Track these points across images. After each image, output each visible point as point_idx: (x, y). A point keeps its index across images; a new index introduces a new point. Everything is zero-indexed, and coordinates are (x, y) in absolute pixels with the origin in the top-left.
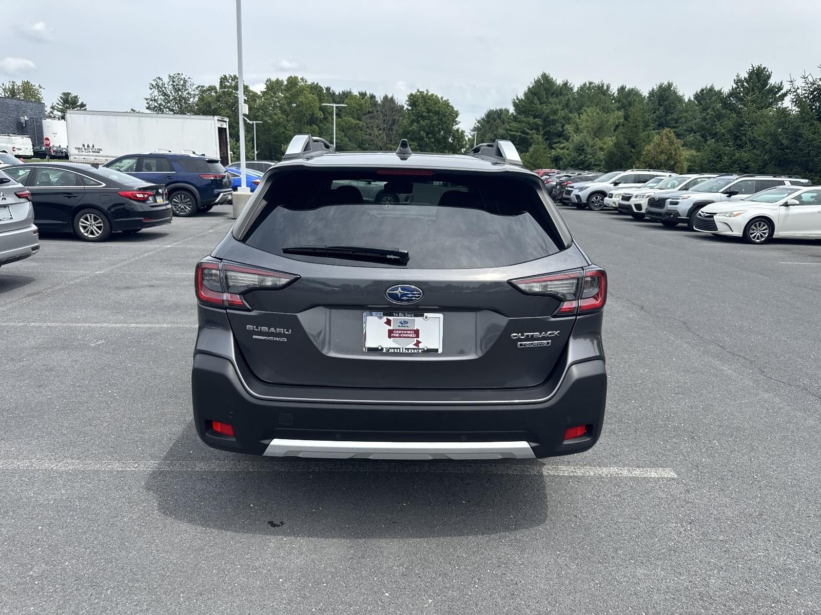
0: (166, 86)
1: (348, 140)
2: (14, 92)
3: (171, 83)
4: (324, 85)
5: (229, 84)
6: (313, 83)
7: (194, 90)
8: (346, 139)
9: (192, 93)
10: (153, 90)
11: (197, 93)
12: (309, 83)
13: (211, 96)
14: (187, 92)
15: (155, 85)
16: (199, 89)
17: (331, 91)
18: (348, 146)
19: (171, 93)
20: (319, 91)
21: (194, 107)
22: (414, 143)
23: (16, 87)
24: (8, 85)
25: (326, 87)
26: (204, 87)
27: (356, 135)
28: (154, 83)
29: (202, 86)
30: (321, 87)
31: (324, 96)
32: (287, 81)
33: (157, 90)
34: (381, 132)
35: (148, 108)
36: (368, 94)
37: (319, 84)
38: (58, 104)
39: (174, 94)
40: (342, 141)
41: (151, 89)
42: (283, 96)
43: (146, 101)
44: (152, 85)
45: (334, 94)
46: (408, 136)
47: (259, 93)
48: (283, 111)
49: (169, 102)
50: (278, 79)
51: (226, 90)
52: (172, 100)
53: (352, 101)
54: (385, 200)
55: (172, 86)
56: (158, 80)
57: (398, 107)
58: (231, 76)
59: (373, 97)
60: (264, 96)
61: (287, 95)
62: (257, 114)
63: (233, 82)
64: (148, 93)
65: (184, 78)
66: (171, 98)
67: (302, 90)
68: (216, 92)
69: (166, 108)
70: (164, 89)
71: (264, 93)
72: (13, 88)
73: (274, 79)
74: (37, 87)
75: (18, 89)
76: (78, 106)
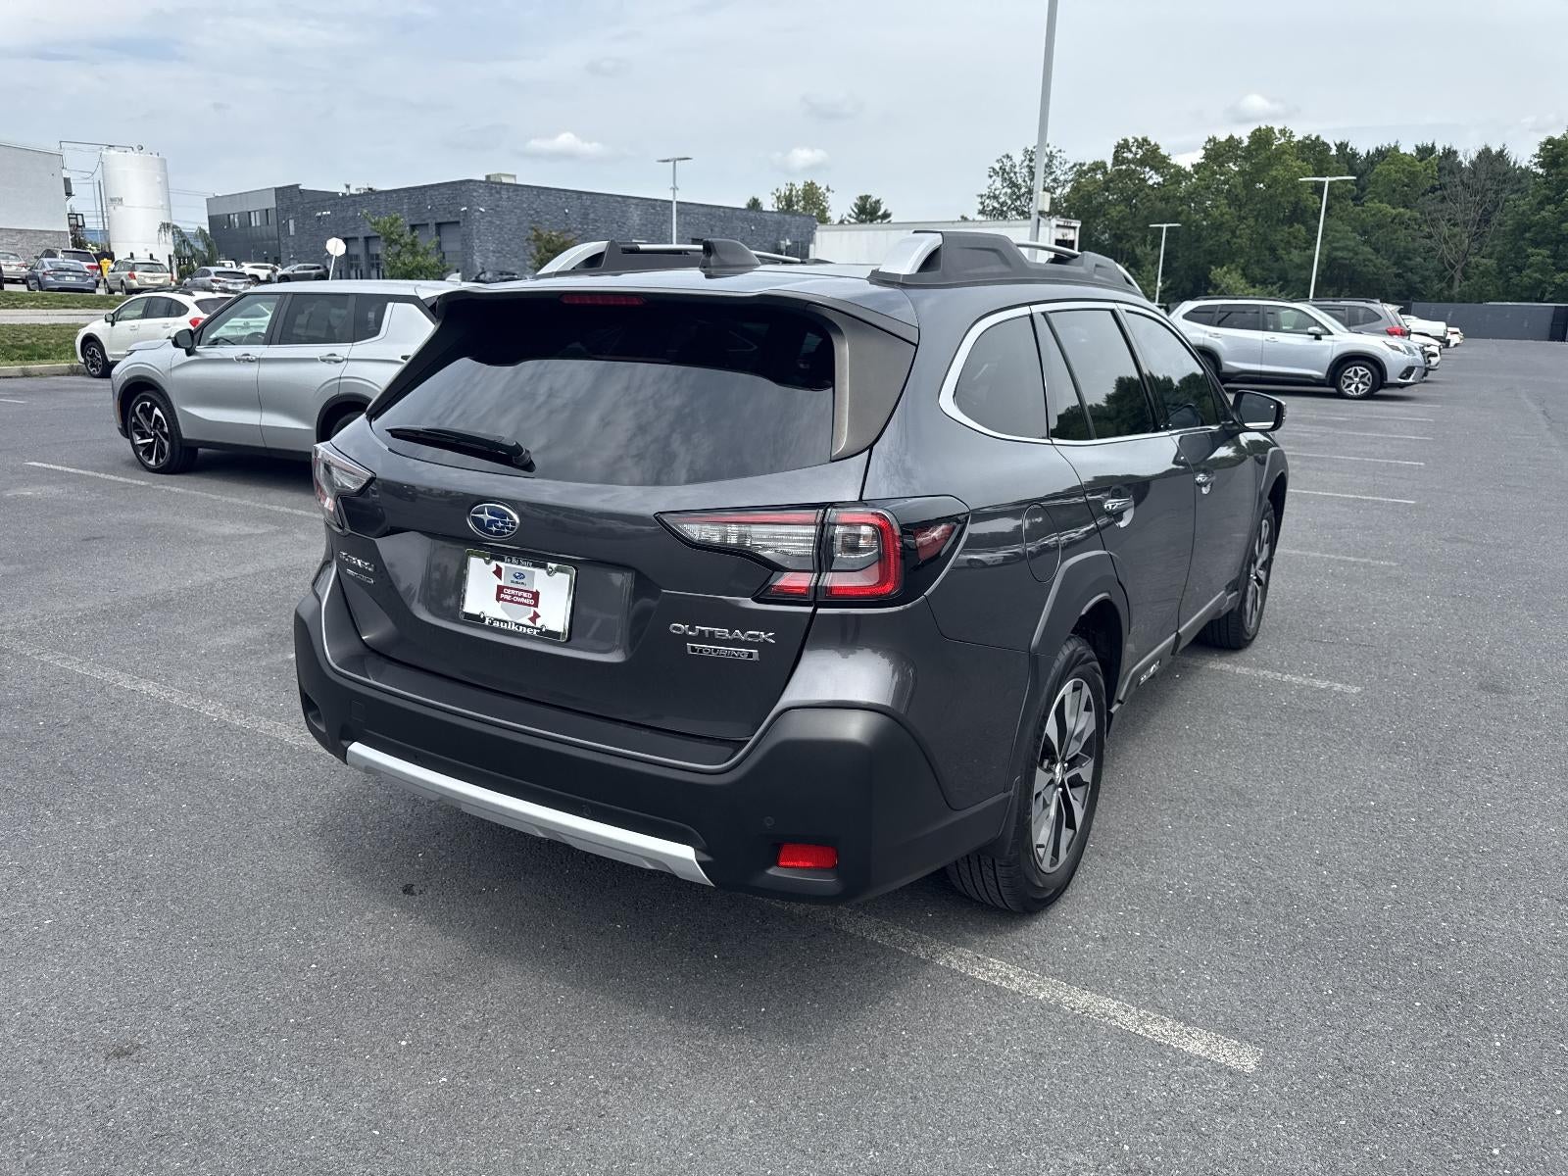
0: (1017, 169)
1: (1371, 250)
2: (791, 200)
3: (1027, 163)
4: (1331, 140)
5: (1130, 156)
6: (1307, 138)
7: (1066, 173)
8: (1368, 249)
9: (1062, 178)
10: (994, 177)
11: (1070, 178)
12: (1298, 137)
13: (1096, 182)
14: (1053, 176)
15: (998, 169)
16: (1075, 169)
17: (1348, 150)
18: (1370, 264)
19: (1024, 181)
20: (1320, 152)
21: (1061, 206)
22: (1541, 251)
23: (794, 193)
24: (784, 190)
25: (1338, 142)
26: (1084, 164)
27: (1392, 239)
28: (997, 166)
29: (1080, 164)
30: (1324, 143)
31: (1329, 163)
32: (1249, 138)
33: (1000, 179)
34: (1456, 230)
35: (982, 212)
36: (1439, 149)
37: (1322, 138)
38: (850, 216)
39: (1029, 183)
40: (1357, 254)
41: (991, 177)
42: (1237, 169)
43: (979, 200)
44: (994, 169)
45: (1354, 155)
46: (1527, 235)
47: (1189, 168)
48: (1233, 199)
49: (1018, 198)
50: (1231, 137)
51: (1124, 167)
52: (1023, 195)
53: (1392, 166)
54: (1352, 374)
55: (1027, 169)
56: (1005, 160)
57: (1515, 170)
58: (1136, 140)
59: (1450, 154)
60: (1197, 173)
61: (1247, 167)
62: (1180, 209)
63: (1140, 151)
64: (984, 185)
65: (1051, 152)
66: (1023, 190)
67: (1281, 151)
68: (1105, 173)
69: (1013, 209)
70: (1012, 175)
71: (1197, 167)
72: (790, 194)
73: (1222, 137)
74: (823, 189)
75: (797, 196)
76: (879, 217)
